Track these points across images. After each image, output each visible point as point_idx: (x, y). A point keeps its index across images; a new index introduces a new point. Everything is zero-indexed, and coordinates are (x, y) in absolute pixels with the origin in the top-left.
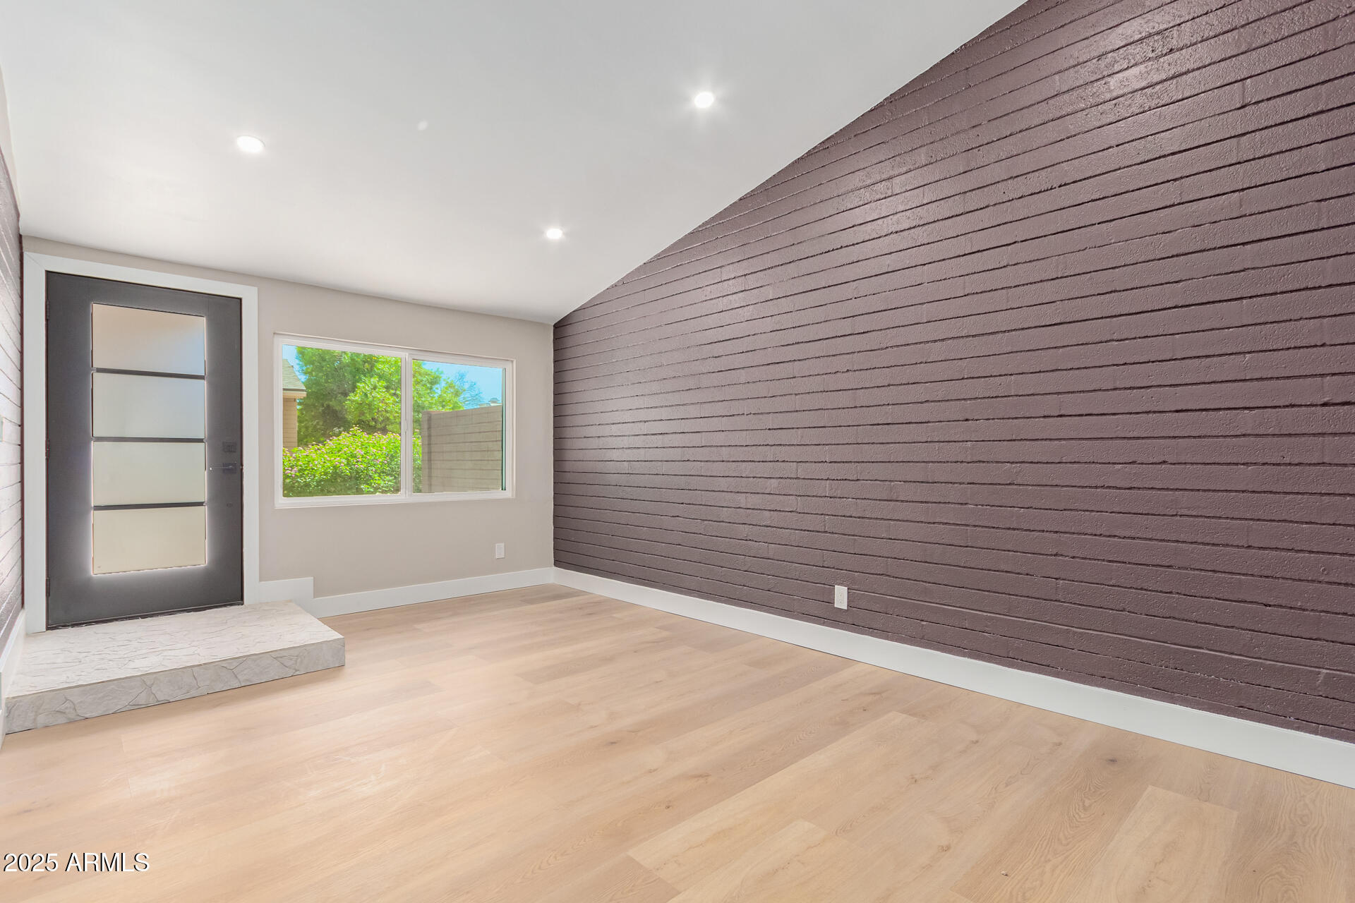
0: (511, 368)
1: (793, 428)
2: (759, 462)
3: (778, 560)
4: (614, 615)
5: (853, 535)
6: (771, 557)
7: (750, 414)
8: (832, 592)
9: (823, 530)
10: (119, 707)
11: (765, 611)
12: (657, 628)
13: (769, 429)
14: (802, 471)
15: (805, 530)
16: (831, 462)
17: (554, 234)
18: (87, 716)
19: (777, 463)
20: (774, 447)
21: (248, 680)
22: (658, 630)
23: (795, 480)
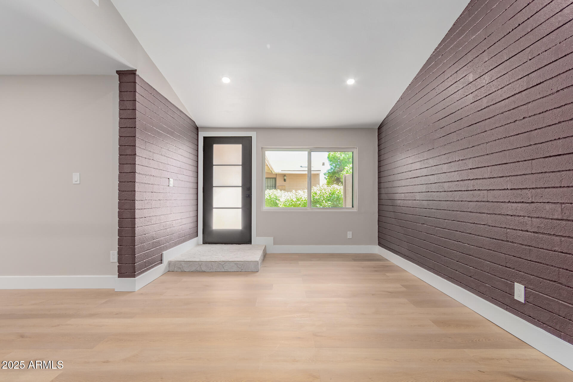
0: (356, 151)
1: (485, 167)
2: (465, 191)
3: (476, 257)
4: (387, 274)
5: (529, 246)
6: (471, 254)
7: (460, 160)
8: (512, 288)
9: (505, 240)
10: (193, 270)
11: (468, 290)
12: (401, 285)
13: (470, 169)
14: (491, 196)
15: (493, 238)
16: (511, 189)
17: (351, 82)
18: (185, 271)
19: (475, 191)
20: (473, 181)
21: (227, 270)
22: (402, 286)
23: (486, 203)
